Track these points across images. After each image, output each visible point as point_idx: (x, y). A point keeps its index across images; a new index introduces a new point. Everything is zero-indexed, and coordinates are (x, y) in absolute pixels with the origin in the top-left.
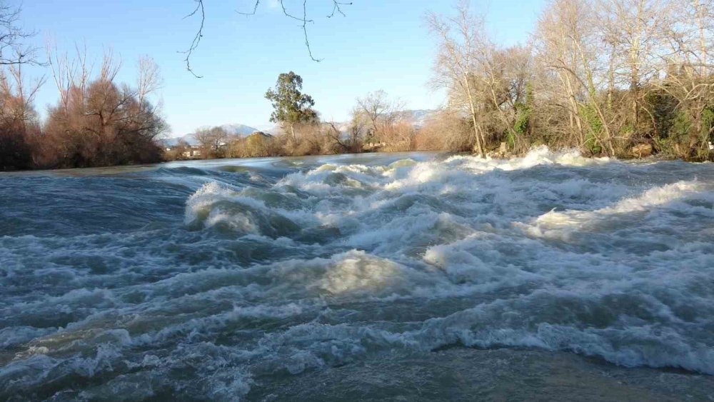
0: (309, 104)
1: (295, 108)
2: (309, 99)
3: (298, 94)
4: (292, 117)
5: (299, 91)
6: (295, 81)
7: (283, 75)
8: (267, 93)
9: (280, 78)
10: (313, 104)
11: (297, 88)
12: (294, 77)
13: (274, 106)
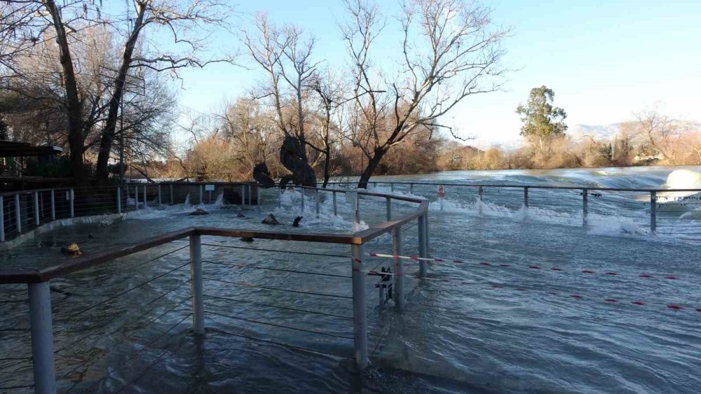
0: (561, 117)
1: (547, 122)
2: (562, 113)
3: (550, 108)
4: (544, 130)
5: (550, 104)
6: (547, 95)
7: (535, 89)
8: (518, 109)
9: (532, 93)
10: (565, 117)
11: (548, 101)
12: (546, 91)
13: (523, 120)
